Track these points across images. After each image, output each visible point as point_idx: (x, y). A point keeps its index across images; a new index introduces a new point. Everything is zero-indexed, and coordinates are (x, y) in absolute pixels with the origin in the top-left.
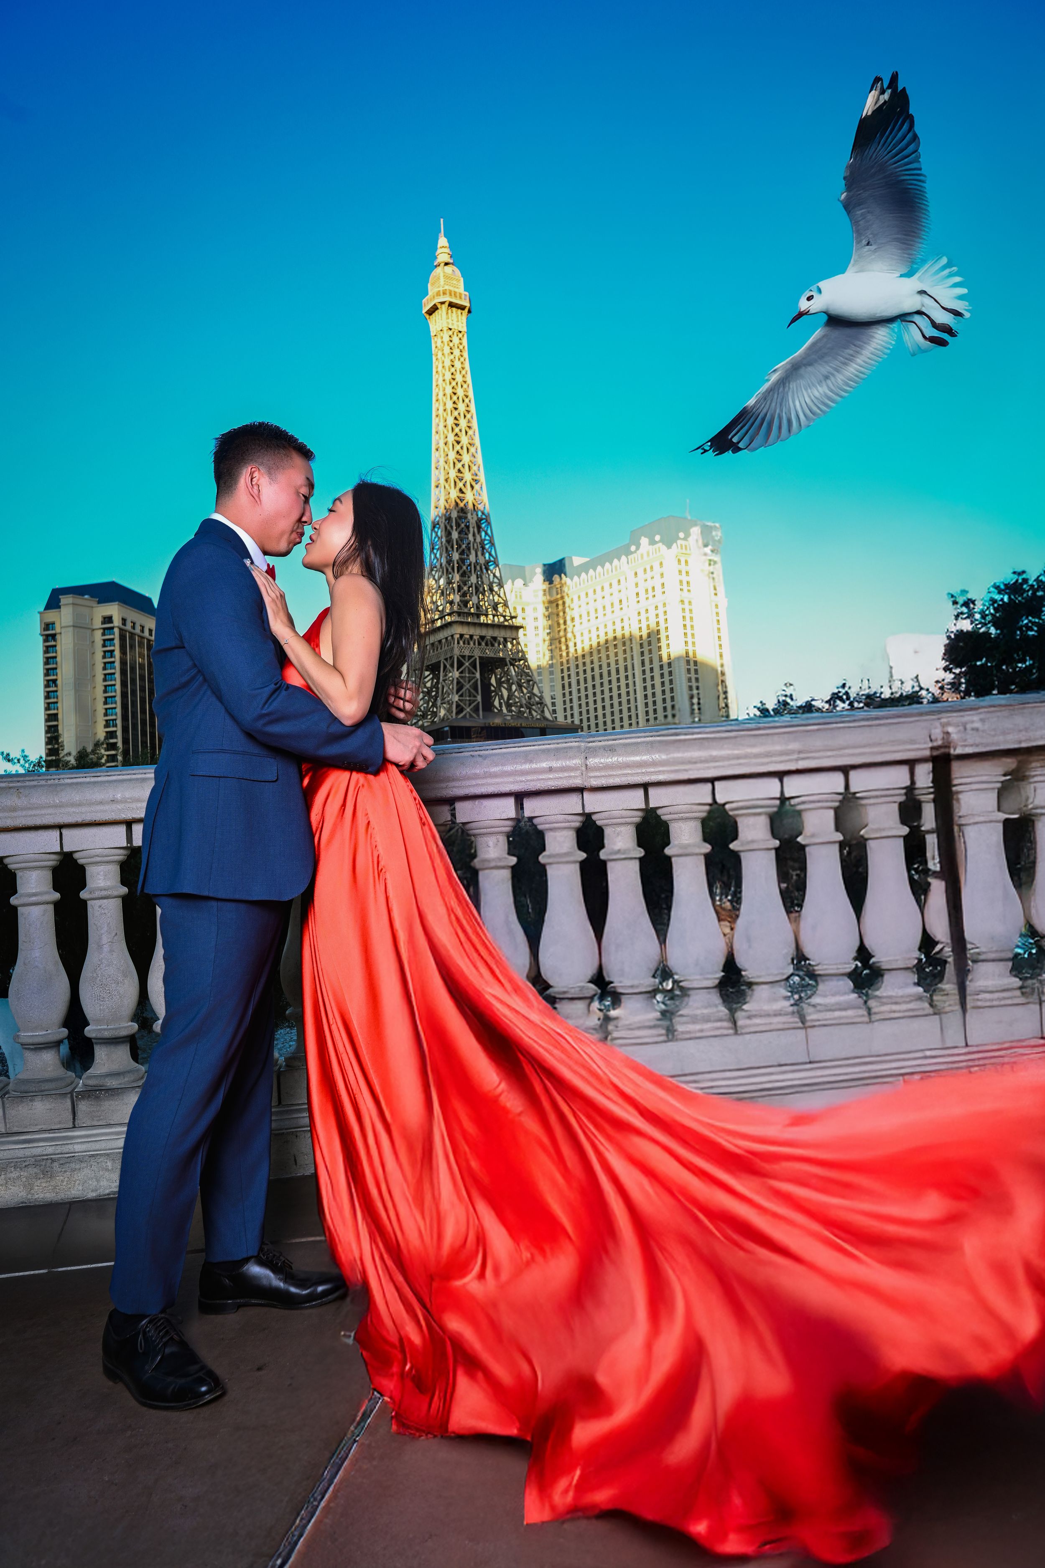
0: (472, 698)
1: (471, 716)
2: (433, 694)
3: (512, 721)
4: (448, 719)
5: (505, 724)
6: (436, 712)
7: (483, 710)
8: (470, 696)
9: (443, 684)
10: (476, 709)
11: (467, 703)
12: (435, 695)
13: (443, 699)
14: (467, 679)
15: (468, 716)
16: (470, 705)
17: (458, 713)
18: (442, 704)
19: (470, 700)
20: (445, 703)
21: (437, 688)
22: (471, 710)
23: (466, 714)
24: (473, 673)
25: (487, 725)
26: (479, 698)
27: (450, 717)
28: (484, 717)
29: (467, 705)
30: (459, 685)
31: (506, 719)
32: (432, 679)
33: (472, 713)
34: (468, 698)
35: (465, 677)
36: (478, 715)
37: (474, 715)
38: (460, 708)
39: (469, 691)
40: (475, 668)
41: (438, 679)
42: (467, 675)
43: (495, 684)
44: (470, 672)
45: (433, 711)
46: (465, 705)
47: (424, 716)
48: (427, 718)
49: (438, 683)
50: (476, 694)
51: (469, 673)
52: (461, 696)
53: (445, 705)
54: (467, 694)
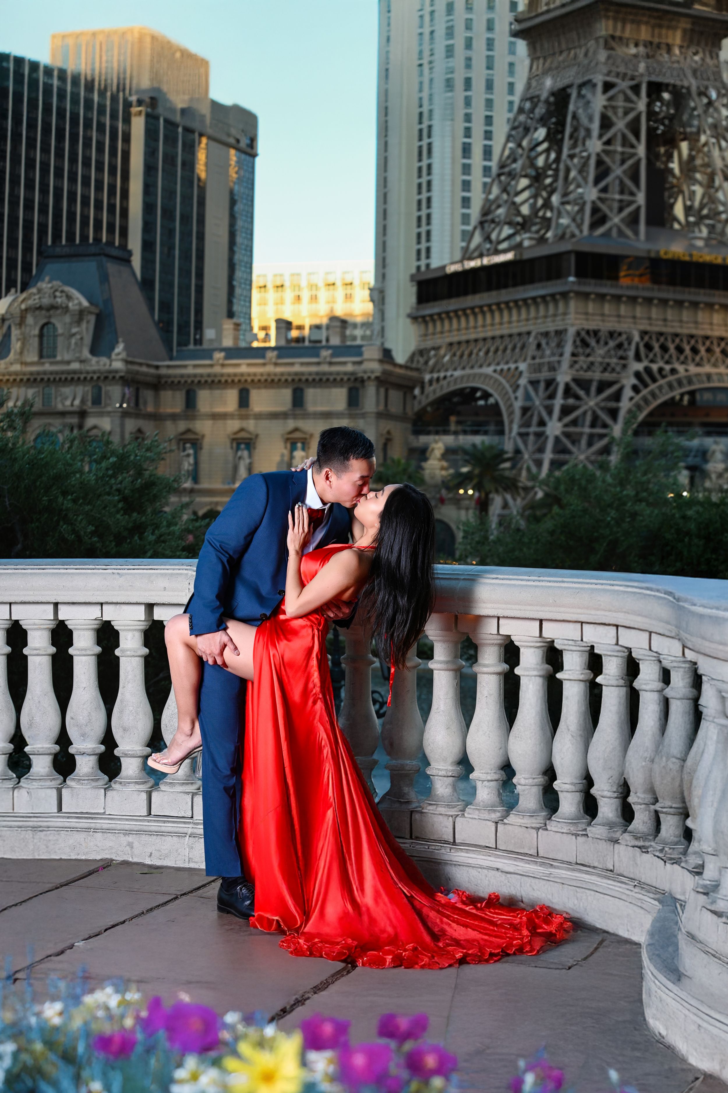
0: (626, 197)
1: (621, 233)
2: (548, 181)
3: (706, 250)
4: (573, 236)
5: (691, 255)
6: (549, 220)
7: (649, 222)
8: (622, 192)
9: (569, 162)
10: (633, 220)
11: (616, 205)
12: (551, 184)
13: (565, 194)
14: (618, 158)
15: (614, 233)
16: (621, 210)
17: (594, 225)
18: (563, 203)
19: (621, 201)
20: (568, 203)
21: (557, 170)
22: (623, 220)
23: (610, 230)
24: (633, 146)
25: (653, 255)
26: (641, 198)
27: (577, 232)
28: (649, 237)
29: (615, 210)
30: (602, 168)
31: (693, 246)
32: (547, 151)
33: (624, 228)
34: (617, 197)
35: (615, 152)
36: (636, 233)
37: (629, 232)
38: (598, 215)
39: (621, 182)
40: (637, 135)
41: (559, 153)
42: (619, 149)
43: (677, 171)
44: (625, 142)
45: (544, 218)
46: (611, 209)
47: (524, 225)
48: (529, 231)
49: (557, 160)
50: (634, 189)
51: (623, 145)
52: (605, 190)
53: (569, 207)
54: (617, 188)
